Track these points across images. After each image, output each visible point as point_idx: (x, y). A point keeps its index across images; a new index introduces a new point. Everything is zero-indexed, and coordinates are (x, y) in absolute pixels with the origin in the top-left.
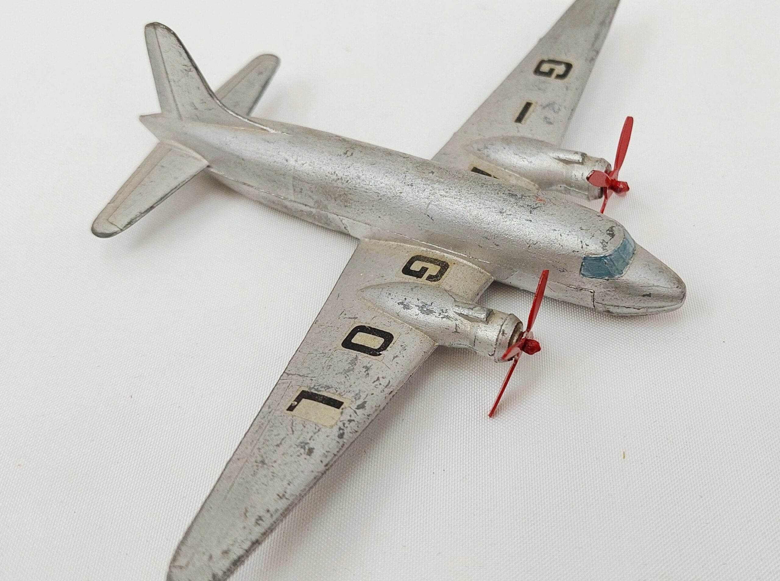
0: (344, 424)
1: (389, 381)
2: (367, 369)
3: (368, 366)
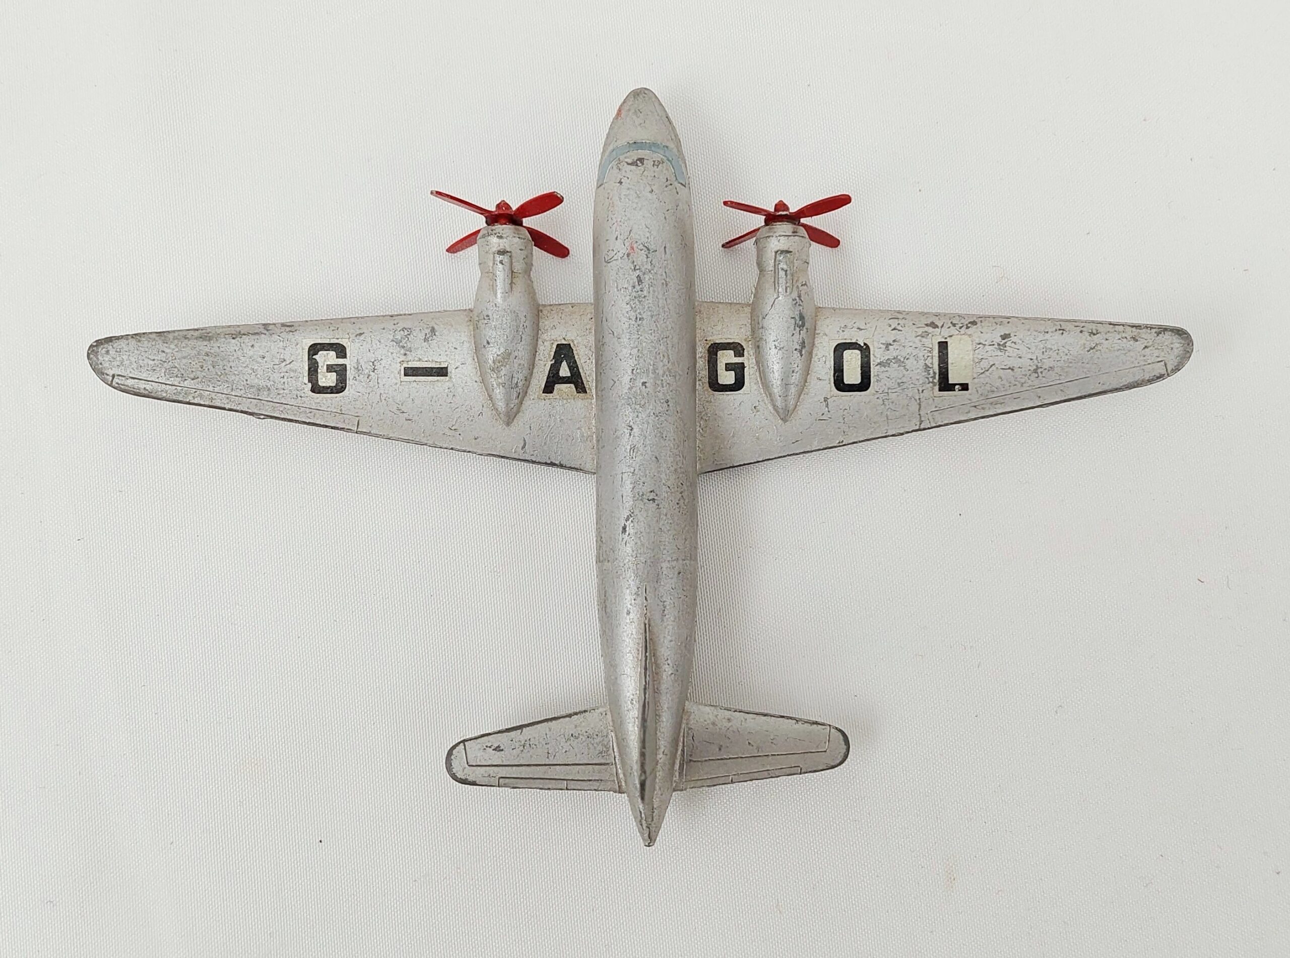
0: (961, 328)
2: (888, 345)
3: (884, 347)
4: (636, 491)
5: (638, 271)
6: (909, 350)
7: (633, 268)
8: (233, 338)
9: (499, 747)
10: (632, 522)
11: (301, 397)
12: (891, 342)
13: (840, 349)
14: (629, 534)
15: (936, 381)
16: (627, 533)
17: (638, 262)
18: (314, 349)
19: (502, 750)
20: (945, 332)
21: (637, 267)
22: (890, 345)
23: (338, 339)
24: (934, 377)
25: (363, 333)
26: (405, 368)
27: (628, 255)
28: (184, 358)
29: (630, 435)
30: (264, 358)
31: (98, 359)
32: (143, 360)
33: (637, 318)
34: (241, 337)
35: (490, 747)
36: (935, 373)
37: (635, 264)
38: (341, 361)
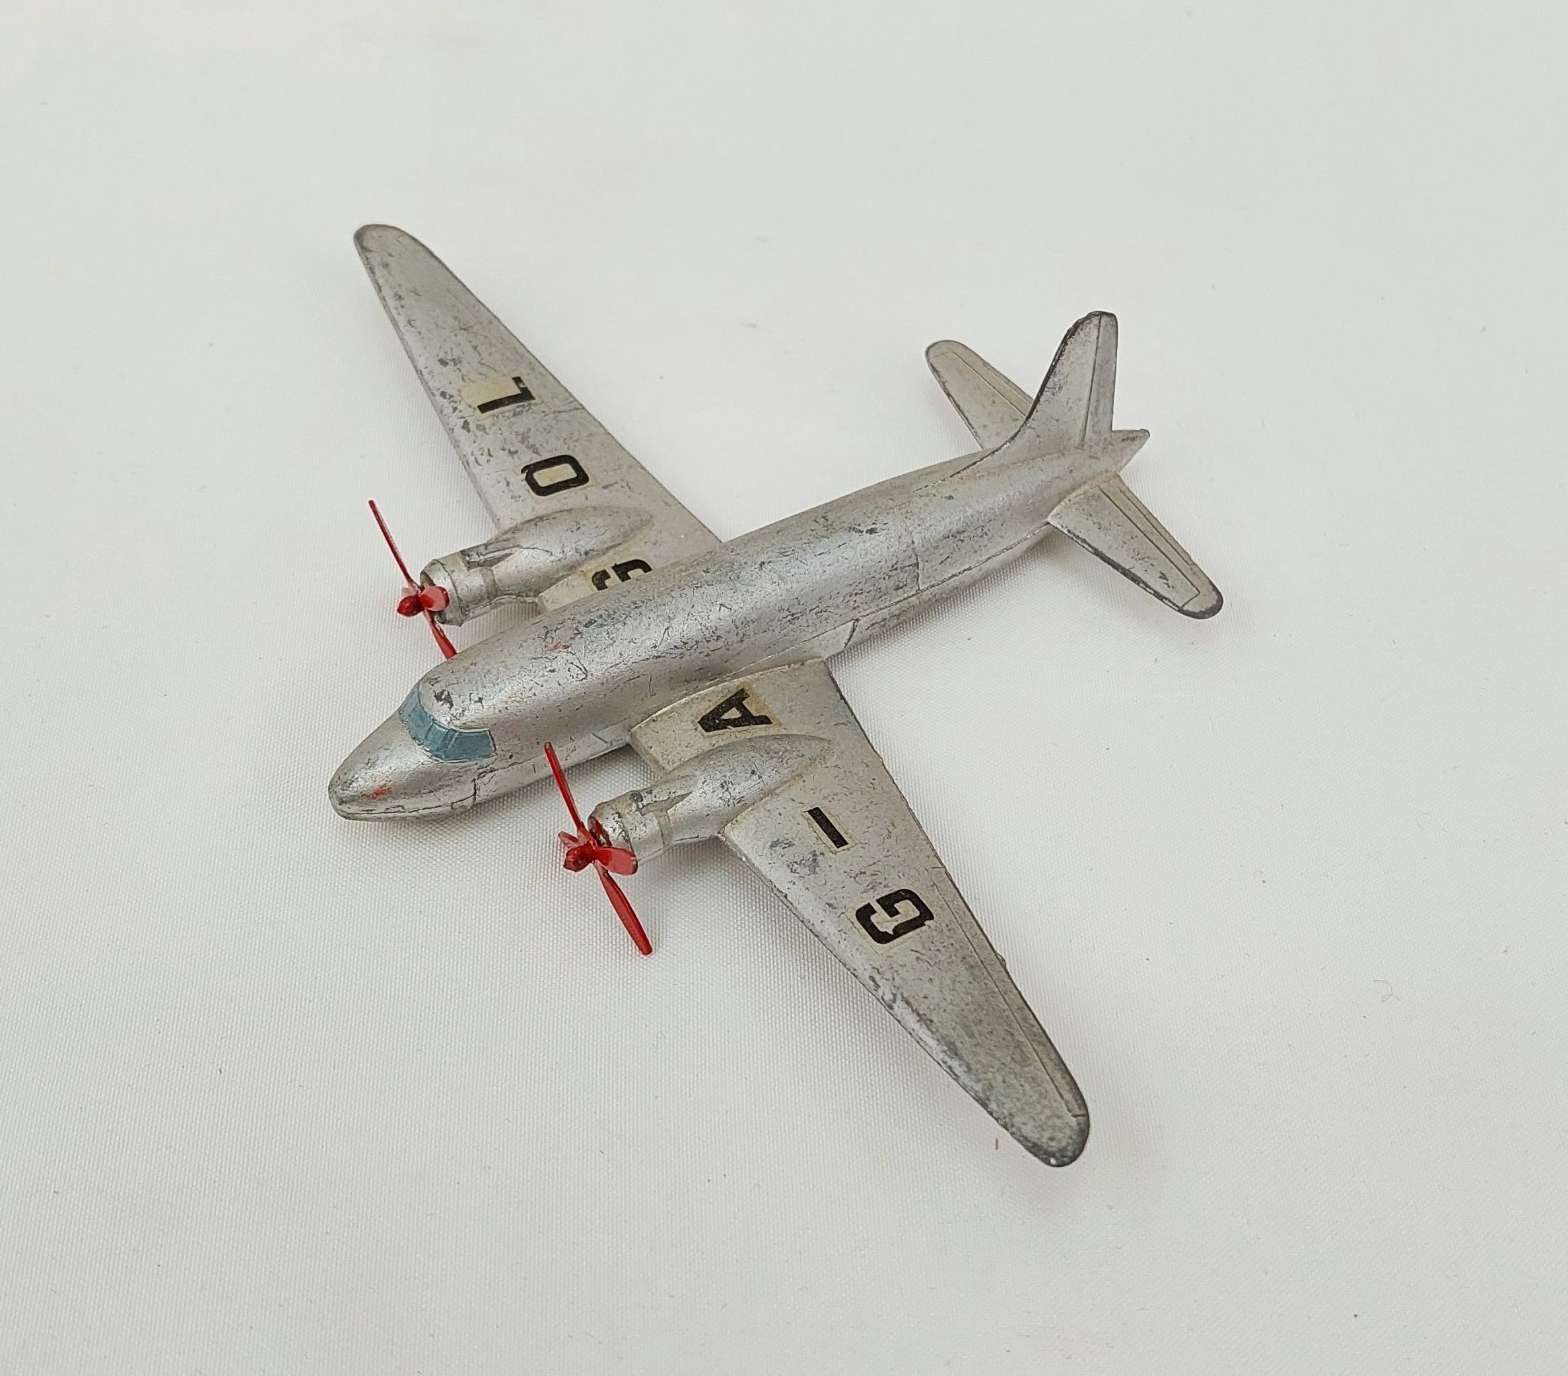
0: (455, 402)
1: (480, 465)
2: (511, 453)
3: (516, 456)
4: (825, 533)
5: (580, 630)
6: (506, 434)
7: (579, 636)
8: (931, 1021)
9: (1160, 577)
10: (859, 525)
11: (947, 926)
12: (507, 451)
13: (541, 491)
14: (874, 524)
15: (526, 403)
16: (874, 526)
17: (570, 634)
18: (882, 938)
19: (1161, 573)
20: (468, 412)
21: (576, 632)
22: (510, 451)
23: (852, 923)
24: (523, 406)
25: (827, 904)
26: (838, 847)
27: (566, 647)
28: (993, 1056)
29: (770, 562)
30: (931, 979)
31: (1068, 1144)
32: (1031, 1097)
33: (636, 607)
34: (925, 1015)
35: (1167, 584)
36: (518, 407)
37: (573, 636)
38: (877, 907)
